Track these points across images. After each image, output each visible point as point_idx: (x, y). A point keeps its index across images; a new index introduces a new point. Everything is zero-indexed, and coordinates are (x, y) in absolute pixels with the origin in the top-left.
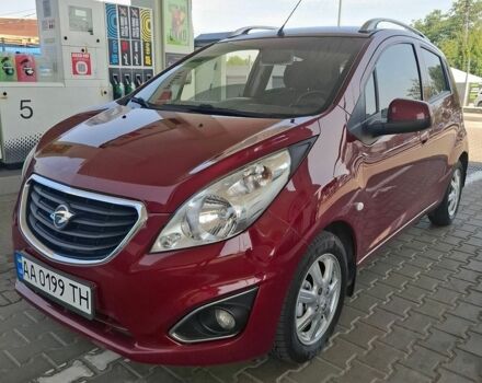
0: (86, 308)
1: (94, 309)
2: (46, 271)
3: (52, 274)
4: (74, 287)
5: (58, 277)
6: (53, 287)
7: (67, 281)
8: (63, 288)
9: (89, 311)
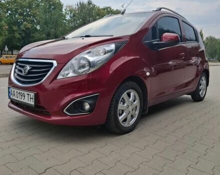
0: (32, 103)
1: (35, 102)
2: (19, 91)
3: (21, 91)
4: (28, 95)
5: (23, 92)
6: (21, 97)
7: (26, 93)
8: (24, 96)
9: (33, 104)
